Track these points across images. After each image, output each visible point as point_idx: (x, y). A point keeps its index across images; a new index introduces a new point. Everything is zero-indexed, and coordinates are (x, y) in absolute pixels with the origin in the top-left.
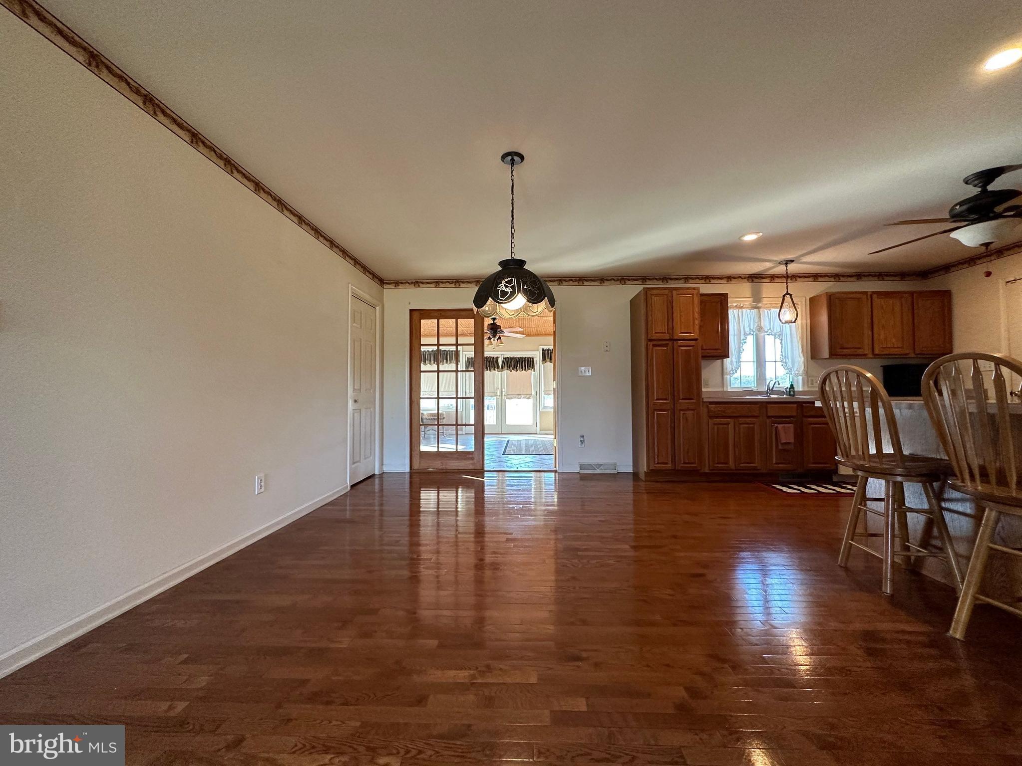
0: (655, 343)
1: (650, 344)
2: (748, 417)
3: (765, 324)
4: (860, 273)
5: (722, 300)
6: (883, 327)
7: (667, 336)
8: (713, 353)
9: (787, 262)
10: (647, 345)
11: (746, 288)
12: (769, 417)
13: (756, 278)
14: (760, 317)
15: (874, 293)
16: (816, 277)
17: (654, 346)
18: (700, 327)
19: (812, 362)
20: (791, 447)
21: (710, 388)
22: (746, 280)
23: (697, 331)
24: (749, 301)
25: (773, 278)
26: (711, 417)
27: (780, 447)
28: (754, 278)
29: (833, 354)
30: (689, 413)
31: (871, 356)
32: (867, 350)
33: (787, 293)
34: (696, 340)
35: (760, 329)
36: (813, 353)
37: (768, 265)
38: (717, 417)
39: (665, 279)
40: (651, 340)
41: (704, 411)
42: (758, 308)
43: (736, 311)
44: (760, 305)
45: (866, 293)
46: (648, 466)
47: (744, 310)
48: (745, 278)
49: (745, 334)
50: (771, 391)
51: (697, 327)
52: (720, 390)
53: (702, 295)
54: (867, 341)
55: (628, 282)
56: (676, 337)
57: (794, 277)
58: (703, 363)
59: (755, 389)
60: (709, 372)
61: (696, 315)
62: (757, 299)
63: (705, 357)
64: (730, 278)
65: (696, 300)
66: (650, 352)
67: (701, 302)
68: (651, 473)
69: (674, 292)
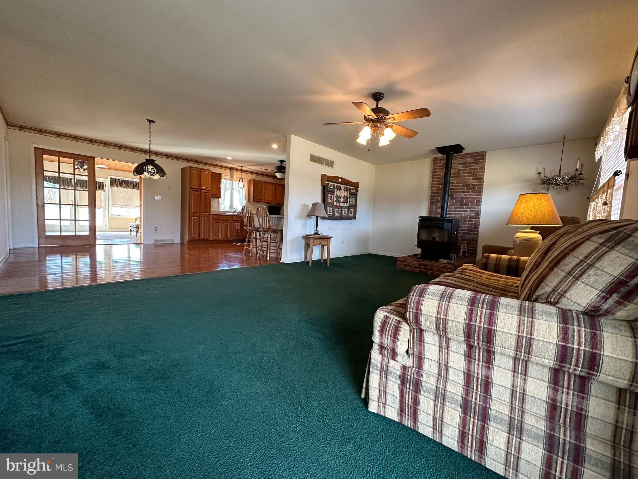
0: (194, 189)
1: (191, 190)
2: (226, 220)
3: (234, 187)
4: (263, 174)
5: (219, 176)
6: (268, 193)
7: (198, 187)
8: (215, 196)
9: (242, 167)
10: (190, 190)
11: (228, 172)
12: (233, 221)
13: (232, 169)
14: (232, 184)
15: (266, 182)
16: (251, 172)
17: (193, 191)
18: (211, 185)
19: (248, 202)
20: (239, 231)
21: (213, 210)
22: (228, 169)
23: (210, 187)
24: (229, 177)
25: (237, 170)
26: (213, 220)
27: (236, 231)
28: (231, 169)
29: (254, 201)
30: (206, 218)
31: (264, 202)
32: (263, 201)
33: (241, 178)
34: (209, 190)
35: (232, 188)
36: (249, 200)
37: (236, 166)
38: (216, 220)
39: (197, 162)
40: (191, 188)
41: (211, 217)
42: (232, 180)
43: (224, 180)
44: (233, 179)
45: (264, 181)
46: (189, 238)
47: (227, 180)
48: (228, 168)
49: (227, 190)
50: (235, 212)
51: (210, 186)
52: (217, 210)
53: (212, 172)
54: (263, 197)
55: (180, 160)
56: (201, 188)
57: (244, 171)
58: (212, 199)
59: (230, 211)
60: (214, 203)
61: (210, 181)
62: (232, 177)
63: (212, 197)
64: (223, 167)
65: (210, 175)
66: (191, 193)
67: (212, 175)
68: (190, 241)
69: (201, 170)
